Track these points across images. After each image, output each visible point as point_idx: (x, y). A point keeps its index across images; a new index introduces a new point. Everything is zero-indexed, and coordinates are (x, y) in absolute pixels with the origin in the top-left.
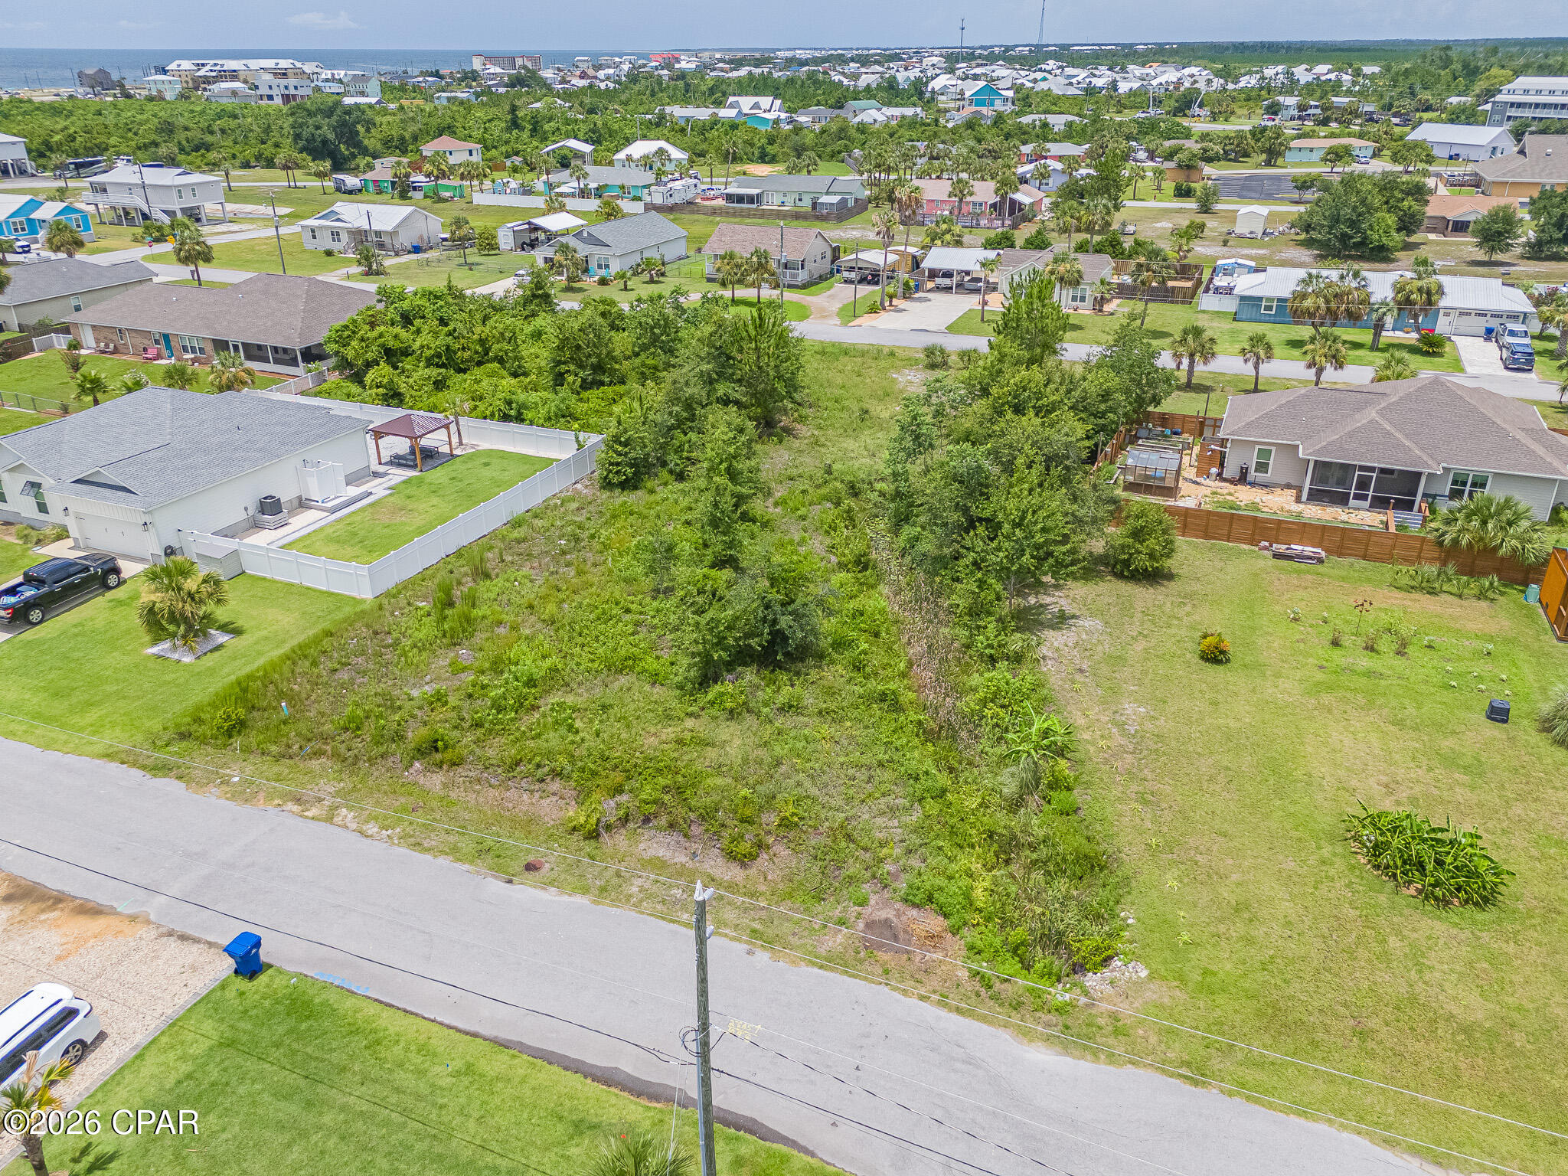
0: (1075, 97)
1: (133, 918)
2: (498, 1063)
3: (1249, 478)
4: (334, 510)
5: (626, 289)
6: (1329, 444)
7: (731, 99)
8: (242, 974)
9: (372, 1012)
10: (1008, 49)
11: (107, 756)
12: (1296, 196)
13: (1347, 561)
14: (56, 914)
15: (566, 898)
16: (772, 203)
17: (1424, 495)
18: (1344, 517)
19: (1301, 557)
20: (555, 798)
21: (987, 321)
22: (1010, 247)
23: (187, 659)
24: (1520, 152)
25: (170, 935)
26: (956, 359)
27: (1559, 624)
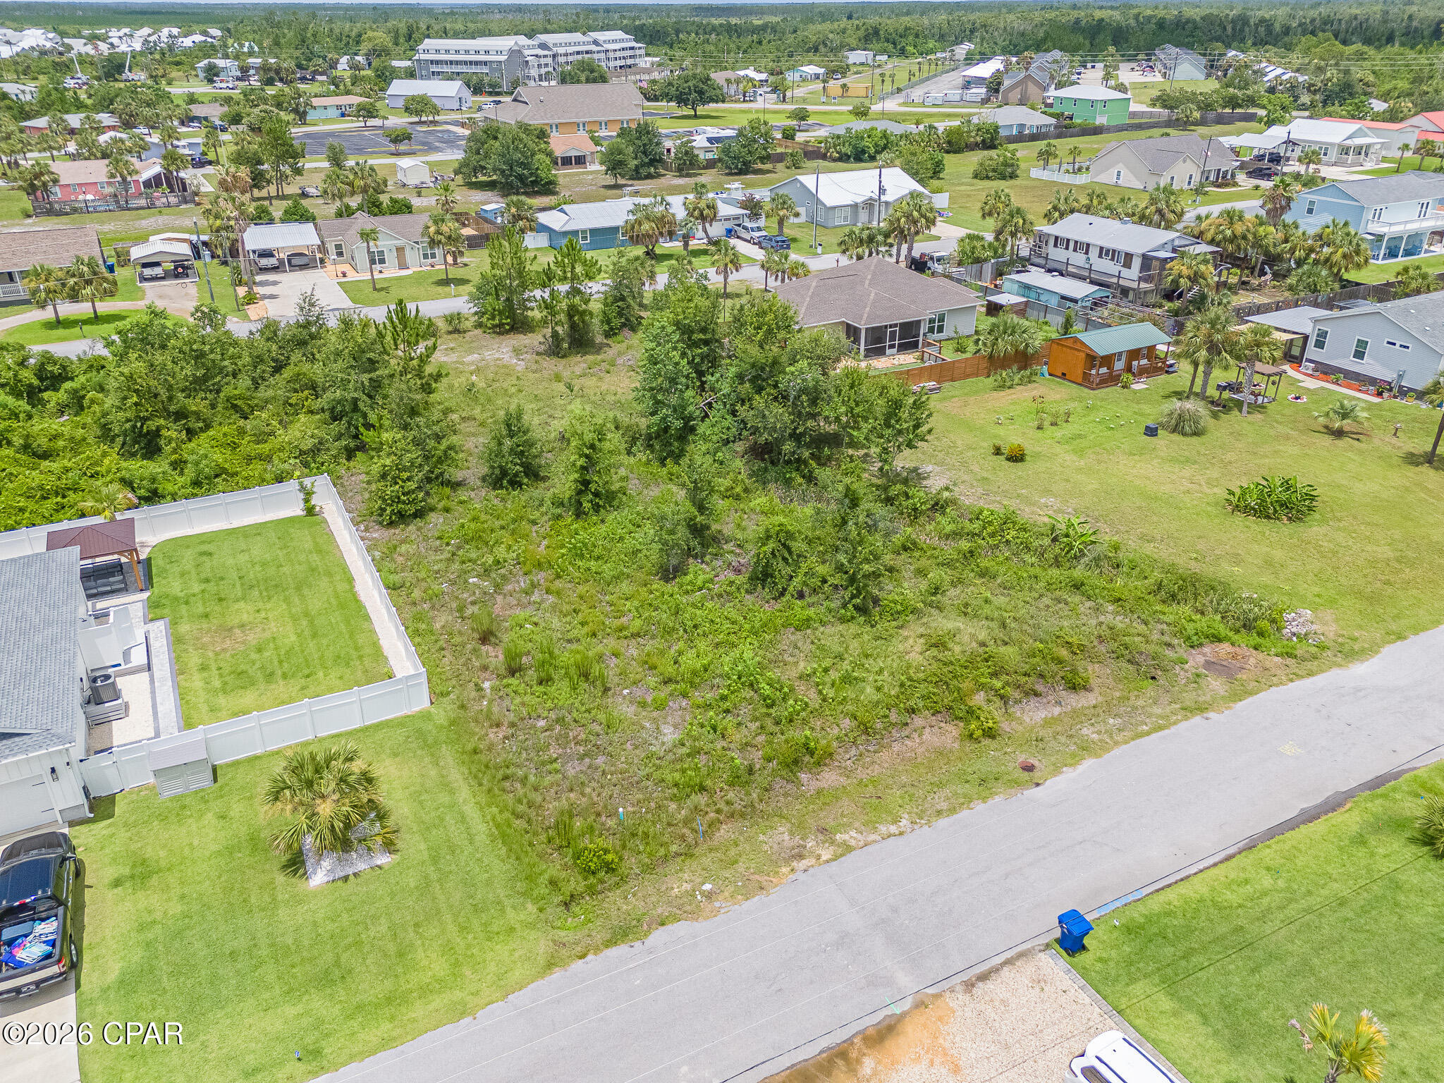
1: (920, 1004)
6: (871, 314)
8: (1074, 951)
11: (551, 966)
13: (948, 384)
14: (868, 1062)
17: (923, 335)
18: (889, 363)
19: (930, 391)
20: (927, 730)
21: (382, 289)
22: (271, 221)
23: (383, 859)
24: (515, 100)
25: (973, 985)
26: (442, 325)
27: (1086, 381)
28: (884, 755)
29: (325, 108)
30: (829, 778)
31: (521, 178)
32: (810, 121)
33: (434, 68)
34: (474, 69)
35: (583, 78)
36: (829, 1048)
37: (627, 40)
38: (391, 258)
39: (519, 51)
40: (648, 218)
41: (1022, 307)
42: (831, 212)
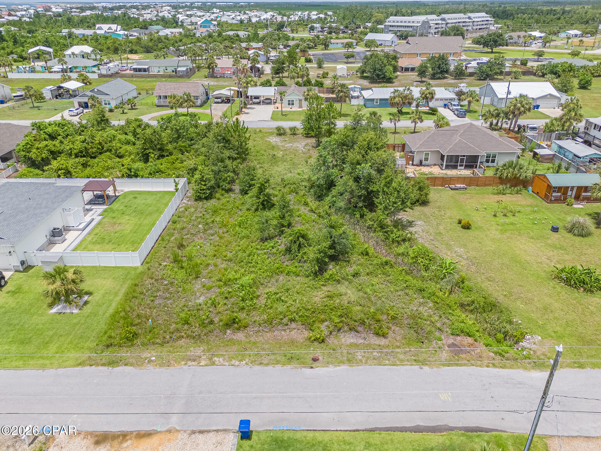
0: (236, 24)
1: (169, 431)
2: (376, 438)
3: (423, 164)
4: (83, 230)
5: (123, 113)
6: (450, 149)
7: (97, 26)
8: (245, 438)
9: (312, 435)
10: (192, 3)
11: (80, 364)
12: (346, 60)
13: (473, 187)
14: (129, 442)
15: (338, 368)
16: (154, 71)
17: (480, 162)
18: (459, 173)
19: (460, 189)
20: (296, 330)
21: (284, 115)
22: (271, 86)
23: (76, 311)
24: (407, 43)
25: (194, 433)
26: (288, 131)
27: (547, 198)
28: (268, 335)
29: (337, 44)
30: (240, 336)
31: (378, 75)
32: (544, 57)
33: (391, 29)
34: (407, 29)
35: (453, 34)
36: (123, 431)
37: (488, 17)
38: (296, 103)
39: (428, 22)
40: (399, 96)
41: (551, 157)
42: (501, 101)
